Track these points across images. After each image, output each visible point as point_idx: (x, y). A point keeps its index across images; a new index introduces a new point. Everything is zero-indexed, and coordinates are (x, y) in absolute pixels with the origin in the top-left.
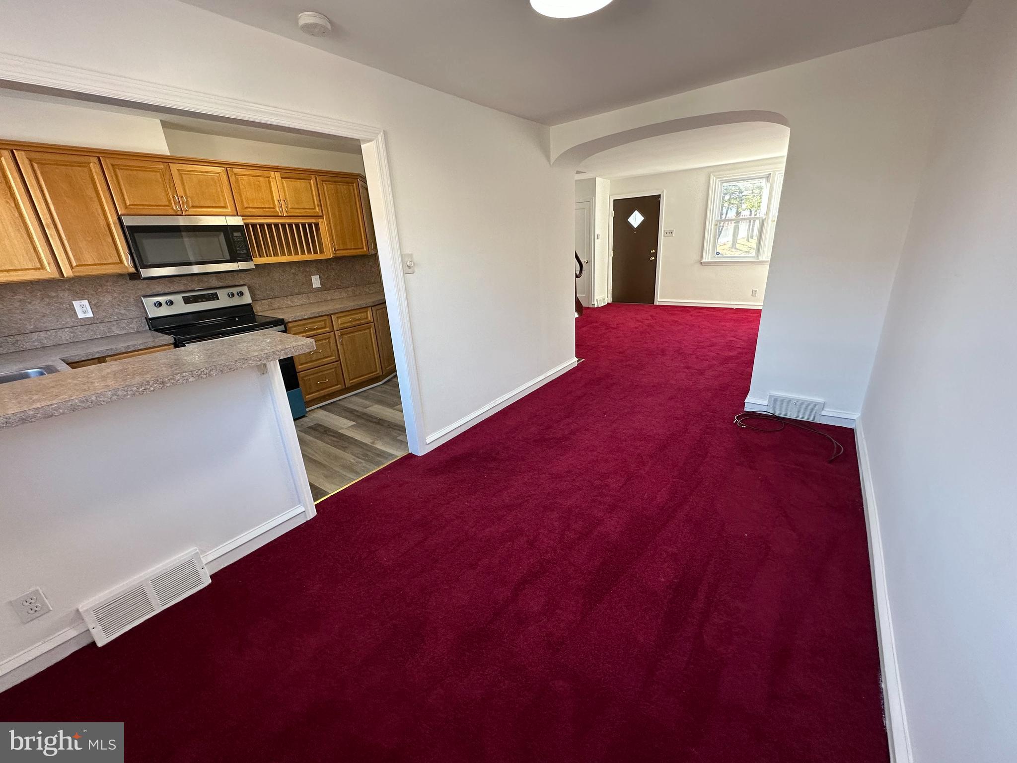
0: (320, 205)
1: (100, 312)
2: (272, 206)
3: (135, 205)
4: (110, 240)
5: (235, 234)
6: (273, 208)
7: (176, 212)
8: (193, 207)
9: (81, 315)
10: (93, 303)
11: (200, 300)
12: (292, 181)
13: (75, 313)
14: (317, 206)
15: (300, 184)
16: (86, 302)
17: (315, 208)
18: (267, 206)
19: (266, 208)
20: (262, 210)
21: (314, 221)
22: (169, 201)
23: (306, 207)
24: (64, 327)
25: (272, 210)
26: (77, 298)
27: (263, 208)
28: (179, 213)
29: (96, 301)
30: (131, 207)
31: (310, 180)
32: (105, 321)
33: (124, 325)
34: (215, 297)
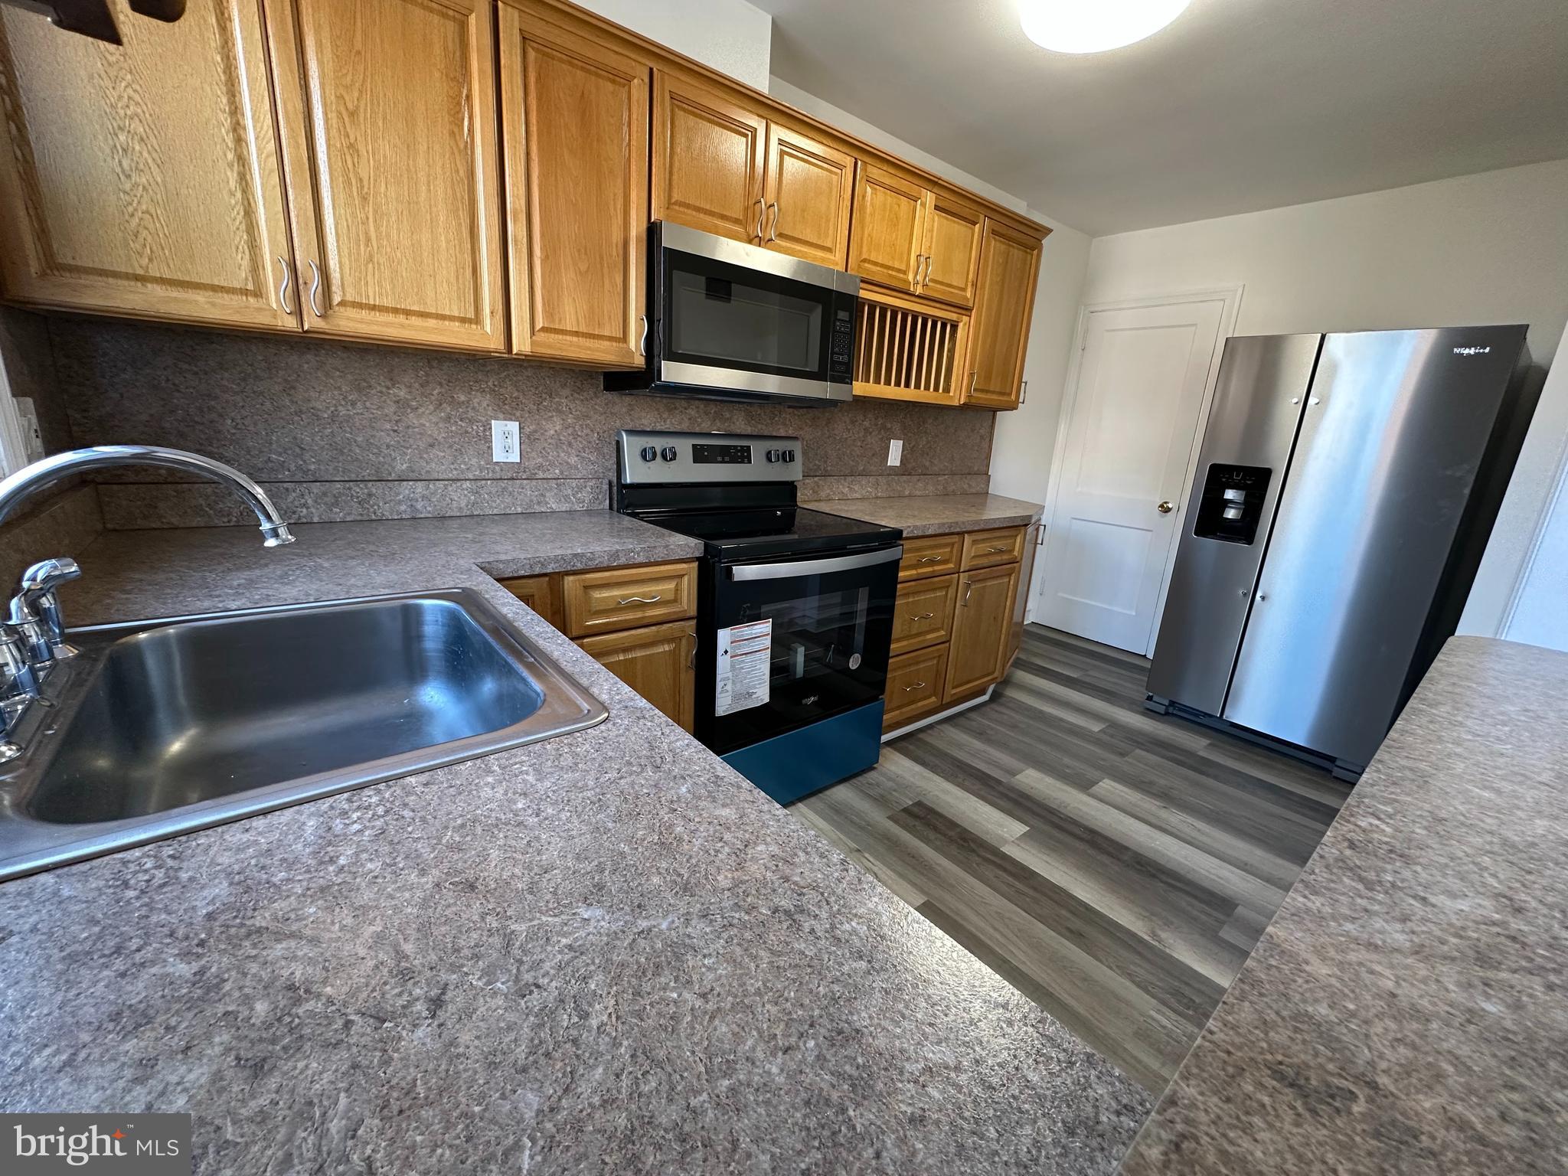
0: (975, 285)
1: (534, 454)
2: (903, 267)
4: (619, 280)
9: (498, 456)
10: (527, 430)
12: (947, 219)
13: (490, 448)
14: (970, 284)
15: (958, 228)
16: (514, 427)
17: (964, 290)
21: (954, 317)
23: (955, 284)
24: (462, 477)
26: (501, 416)
31: (974, 223)
32: (538, 476)
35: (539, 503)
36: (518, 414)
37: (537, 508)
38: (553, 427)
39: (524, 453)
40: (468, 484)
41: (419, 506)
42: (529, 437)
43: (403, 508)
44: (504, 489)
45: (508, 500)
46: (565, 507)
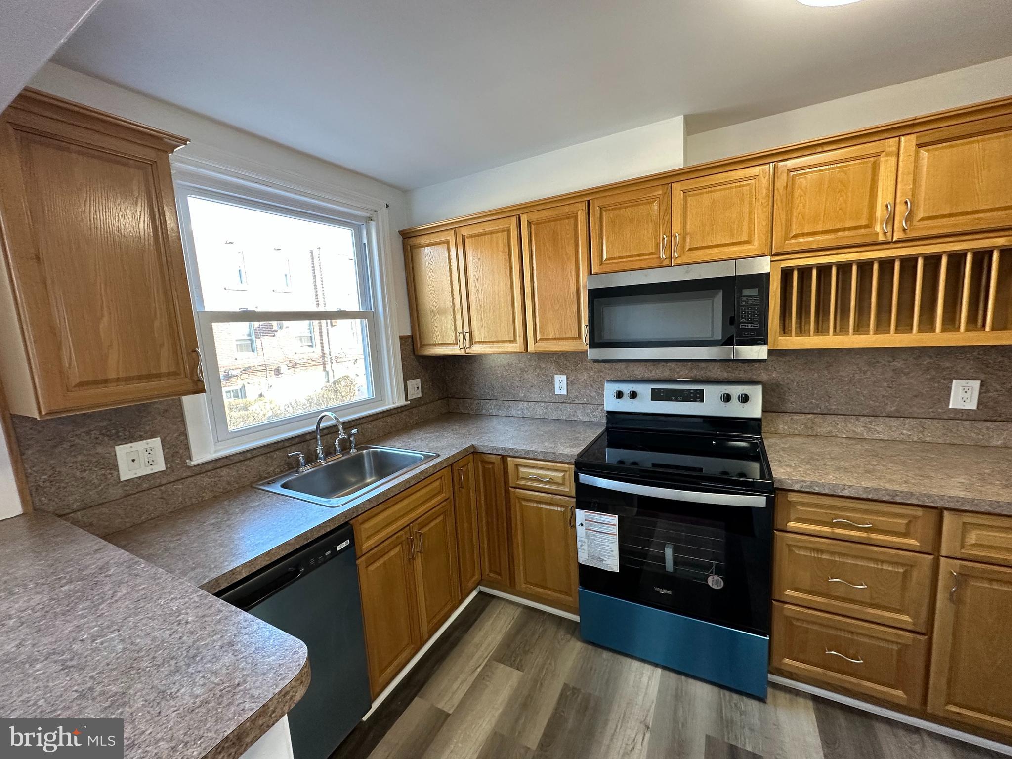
3: (614, 258)
5: (746, 292)
6: (866, 227)
7: (662, 263)
8: (690, 249)
10: (570, 379)
11: (673, 398)
16: (564, 377)
18: (849, 224)
19: (844, 229)
20: (831, 236)
22: (657, 245)
25: (863, 231)
27: (837, 230)
28: (666, 262)
29: (573, 378)
30: (608, 262)
33: (589, 411)
34: (697, 397)
35: (574, 416)
36: (566, 371)
37: (573, 418)
38: (583, 377)
39: (569, 390)
40: (543, 404)
41: (525, 411)
42: (571, 382)
43: (520, 412)
44: (558, 407)
45: (560, 412)
46: (586, 419)
